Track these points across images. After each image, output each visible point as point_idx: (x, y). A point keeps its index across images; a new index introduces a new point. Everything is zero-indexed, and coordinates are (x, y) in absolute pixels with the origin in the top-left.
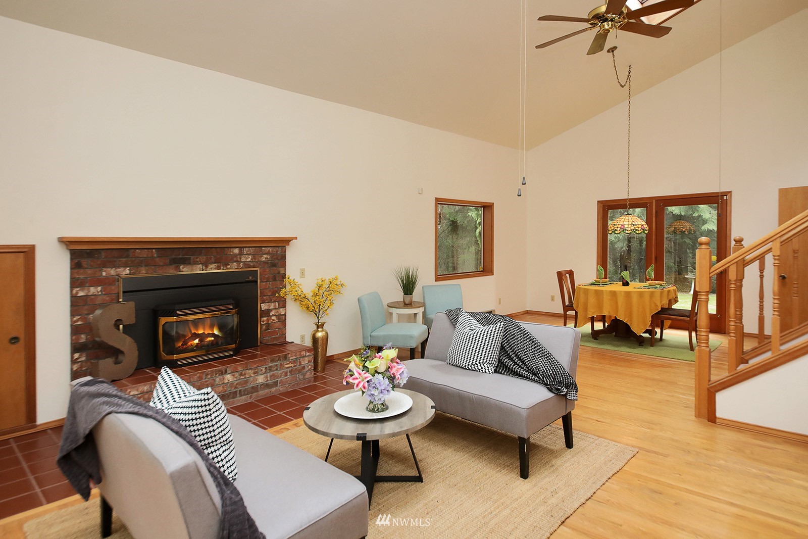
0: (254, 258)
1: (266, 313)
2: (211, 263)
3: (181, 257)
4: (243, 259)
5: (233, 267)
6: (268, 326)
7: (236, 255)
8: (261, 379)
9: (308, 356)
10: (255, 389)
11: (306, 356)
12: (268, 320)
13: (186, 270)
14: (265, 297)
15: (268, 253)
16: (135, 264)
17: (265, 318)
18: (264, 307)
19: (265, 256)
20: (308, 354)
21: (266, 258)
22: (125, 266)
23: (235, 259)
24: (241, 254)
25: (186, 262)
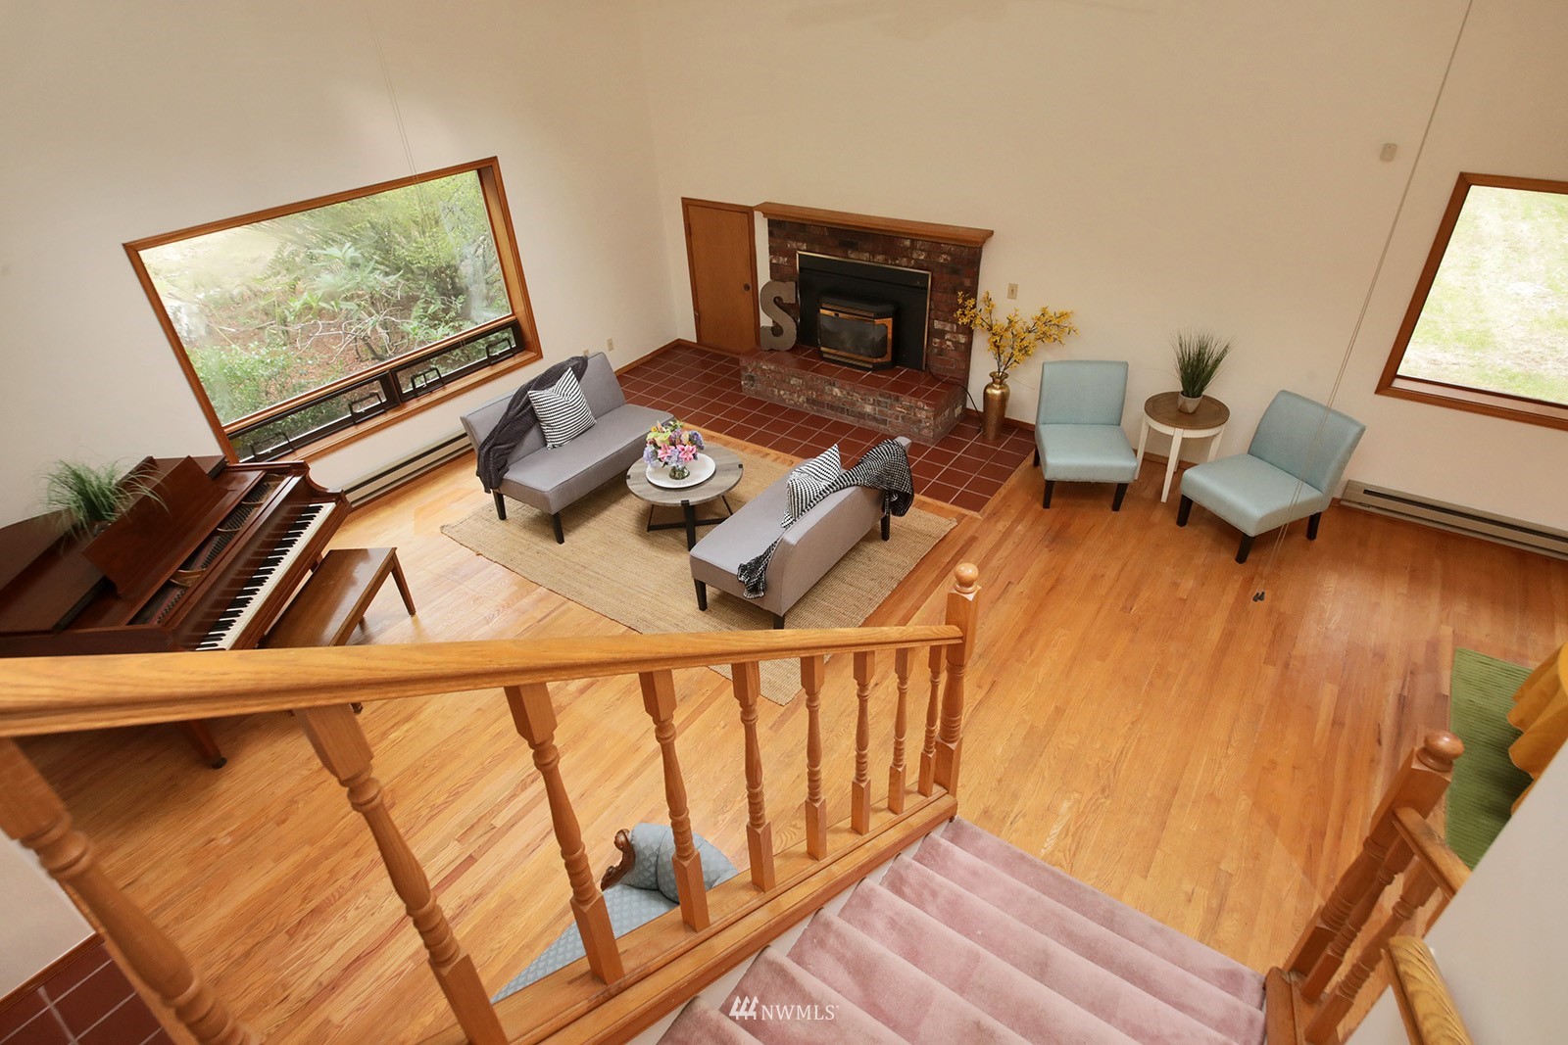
0: (928, 256)
1: (941, 334)
2: (880, 254)
3: (848, 240)
4: (915, 256)
5: (903, 266)
6: (941, 351)
7: (906, 248)
8: (868, 409)
9: (926, 410)
10: (862, 415)
11: (923, 409)
12: (941, 343)
13: (854, 257)
14: (939, 313)
15: (948, 253)
16: (813, 242)
17: (937, 340)
18: (937, 325)
19: (944, 256)
20: (926, 408)
21: (944, 260)
22: (803, 242)
23: (906, 253)
24: (913, 247)
25: (853, 246)
